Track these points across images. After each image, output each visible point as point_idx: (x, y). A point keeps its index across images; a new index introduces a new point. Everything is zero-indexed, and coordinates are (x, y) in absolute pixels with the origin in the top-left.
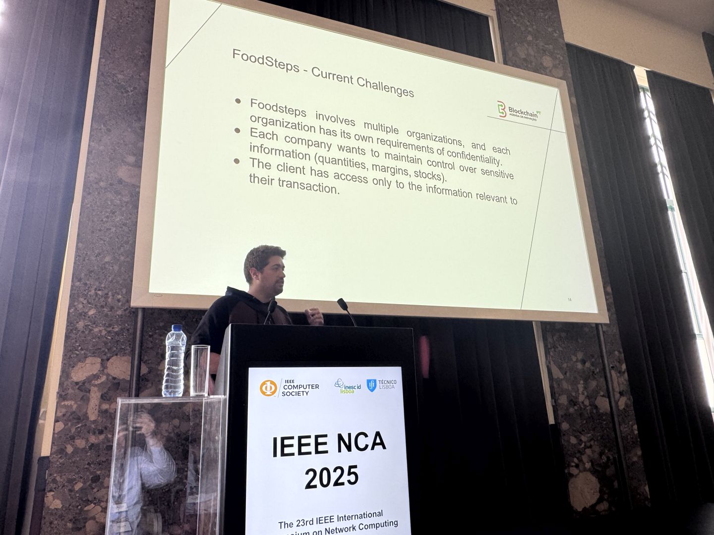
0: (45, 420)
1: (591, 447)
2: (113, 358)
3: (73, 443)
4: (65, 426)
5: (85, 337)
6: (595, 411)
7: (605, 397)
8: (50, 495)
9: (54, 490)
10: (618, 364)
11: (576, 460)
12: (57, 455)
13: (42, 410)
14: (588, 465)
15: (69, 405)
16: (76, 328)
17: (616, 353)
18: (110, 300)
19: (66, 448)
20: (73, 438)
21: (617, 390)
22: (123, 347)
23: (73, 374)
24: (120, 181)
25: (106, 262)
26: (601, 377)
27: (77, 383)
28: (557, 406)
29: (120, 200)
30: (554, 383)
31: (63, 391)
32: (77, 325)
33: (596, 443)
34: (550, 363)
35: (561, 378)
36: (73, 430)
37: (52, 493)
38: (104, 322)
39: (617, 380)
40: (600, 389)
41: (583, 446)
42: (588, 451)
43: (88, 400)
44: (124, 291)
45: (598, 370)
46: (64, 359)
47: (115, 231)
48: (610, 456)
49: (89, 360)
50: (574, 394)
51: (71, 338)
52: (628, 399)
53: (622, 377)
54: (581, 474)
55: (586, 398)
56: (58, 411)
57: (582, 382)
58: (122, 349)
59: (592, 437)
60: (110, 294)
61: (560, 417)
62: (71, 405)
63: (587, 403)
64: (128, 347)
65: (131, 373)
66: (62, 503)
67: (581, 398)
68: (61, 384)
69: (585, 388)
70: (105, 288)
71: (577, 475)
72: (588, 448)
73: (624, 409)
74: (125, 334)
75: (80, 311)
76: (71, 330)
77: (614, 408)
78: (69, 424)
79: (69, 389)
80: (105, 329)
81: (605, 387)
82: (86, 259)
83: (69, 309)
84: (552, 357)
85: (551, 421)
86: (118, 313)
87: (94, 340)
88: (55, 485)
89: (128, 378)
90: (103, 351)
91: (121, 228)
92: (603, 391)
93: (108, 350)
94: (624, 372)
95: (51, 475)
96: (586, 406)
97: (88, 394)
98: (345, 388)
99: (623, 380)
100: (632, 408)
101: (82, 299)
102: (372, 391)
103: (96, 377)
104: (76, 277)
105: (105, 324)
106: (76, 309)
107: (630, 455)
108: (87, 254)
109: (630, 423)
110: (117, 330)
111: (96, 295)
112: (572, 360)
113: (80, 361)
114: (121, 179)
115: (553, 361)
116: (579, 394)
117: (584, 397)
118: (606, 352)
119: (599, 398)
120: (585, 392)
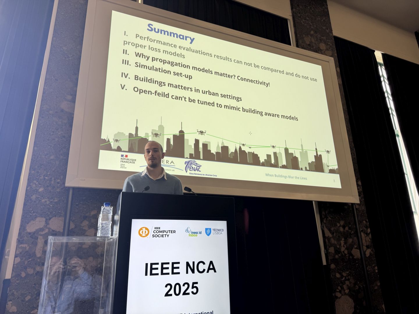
0: (8, 256)
1: (349, 280)
2: (53, 218)
3: (26, 271)
4: (21, 260)
5: (36, 205)
6: (351, 257)
7: (358, 249)
8: (10, 303)
9: (12, 300)
10: (365, 229)
11: (339, 288)
12: (15, 278)
13: (7, 250)
14: (347, 291)
15: (24, 247)
16: (31, 199)
17: (364, 222)
18: (52, 182)
19: (21, 274)
20: (26, 268)
21: (365, 244)
22: (59, 212)
23: (27, 228)
24: (62, 111)
25: (51, 159)
26: (355, 236)
27: (30, 233)
28: (328, 254)
29: (61, 122)
30: (326, 239)
31: (21, 238)
32: (32, 198)
33: (352, 277)
34: (323, 227)
35: (330, 236)
36: (26, 263)
37: (11, 302)
38: (48, 196)
39: (365, 239)
40: (354, 244)
41: (344, 279)
42: (347, 283)
43: (36, 244)
44: (62, 177)
45: (353, 232)
46: (22, 218)
47: (58, 140)
48: (361, 286)
49: (38, 219)
50: (338, 247)
51: (27, 205)
52: (371, 250)
53: (368, 237)
54: (342, 296)
55: (345, 249)
56: (17, 250)
57: (343, 239)
58: (59, 213)
59: (349, 273)
60: (53, 178)
61: (330, 261)
62: (25, 246)
63: (346, 252)
64: (63, 212)
65: (64, 228)
66: (17, 309)
67: (343, 249)
68: (20, 234)
69: (345, 243)
70: (50, 175)
71: (340, 297)
72: (347, 280)
73: (369, 256)
74: (61, 204)
75: (34, 189)
76: (28, 200)
77: (363, 256)
78: (24, 259)
79: (24, 237)
80: (49, 200)
81: (357, 243)
82: (39, 157)
83: (27, 187)
84: (325, 223)
85: (324, 263)
86: (57, 190)
87: (42, 207)
88: (13, 297)
89: (62, 231)
90: (47, 214)
91: (62, 138)
92: (356, 245)
93: (50, 213)
94: (369, 234)
95: (11, 291)
96: (345, 254)
97: (36, 240)
98: (192, 233)
99: (368, 238)
100: (374, 256)
101: (35, 182)
102: (208, 235)
103: (42, 230)
104: (32, 168)
105: (49, 197)
106: (31, 187)
107: (373, 285)
108: (39, 154)
109: (373, 265)
110: (56, 201)
111: (45, 179)
112: (337, 225)
113: (32, 220)
114: (63, 109)
115: (325, 226)
116: (341, 246)
117: (344, 248)
118: (358, 221)
119: (354, 249)
120: (345, 245)
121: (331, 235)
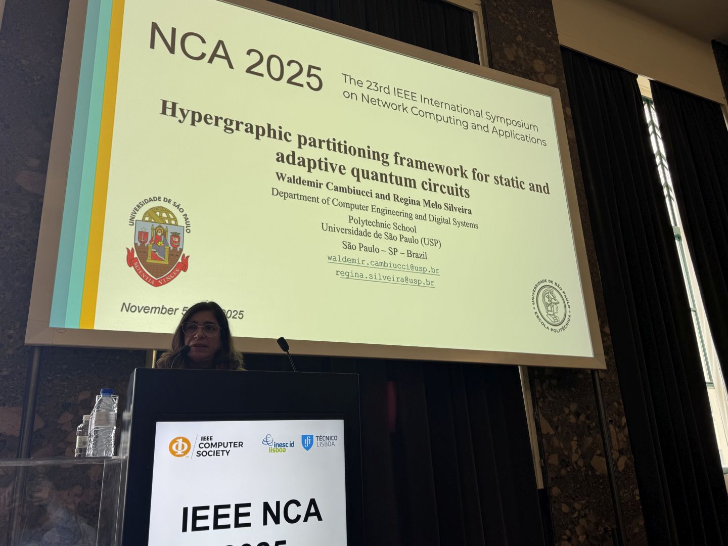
1: (585, 516)
6: (590, 473)
7: (602, 456)
10: (617, 418)
11: (568, 532)
14: (582, 538)
17: (615, 404)
21: (616, 447)
22: (13, 395)
24: (19, 189)
26: (597, 432)
28: (546, 467)
29: (17, 213)
30: (544, 440)
33: (591, 511)
34: (538, 415)
39: (615, 437)
40: (596, 447)
41: (576, 514)
42: (583, 522)
44: (17, 324)
45: (594, 424)
48: (607, 526)
50: (566, 453)
52: (628, 458)
53: (622, 433)
55: (579, 458)
57: (575, 438)
58: (12, 397)
59: (587, 504)
61: (550, 482)
63: (581, 463)
64: (19, 396)
65: (21, 428)
67: (575, 457)
69: (580, 446)
72: (582, 517)
73: (624, 470)
74: (15, 379)
77: (612, 469)
81: (602, 446)
84: (541, 408)
85: (540, 485)
86: (8, 352)
89: (17, 434)
91: (18, 246)
92: (599, 450)
94: (624, 426)
96: (580, 467)
98: (275, 445)
99: (623, 436)
100: (633, 469)
102: (307, 449)
107: (631, 526)
109: (631, 487)
110: (6, 373)
112: (564, 411)
114: (20, 186)
115: (542, 413)
116: (572, 453)
117: (578, 456)
118: (603, 404)
119: (595, 457)
120: (579, 450)
121: (552, 432)
